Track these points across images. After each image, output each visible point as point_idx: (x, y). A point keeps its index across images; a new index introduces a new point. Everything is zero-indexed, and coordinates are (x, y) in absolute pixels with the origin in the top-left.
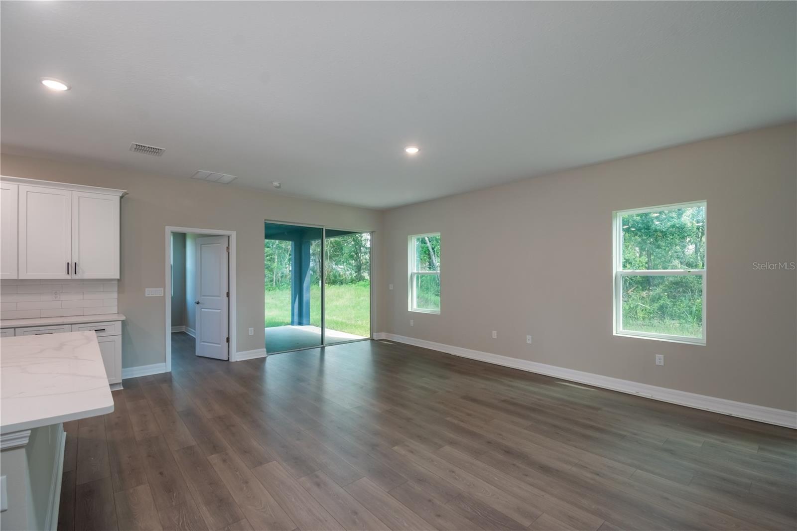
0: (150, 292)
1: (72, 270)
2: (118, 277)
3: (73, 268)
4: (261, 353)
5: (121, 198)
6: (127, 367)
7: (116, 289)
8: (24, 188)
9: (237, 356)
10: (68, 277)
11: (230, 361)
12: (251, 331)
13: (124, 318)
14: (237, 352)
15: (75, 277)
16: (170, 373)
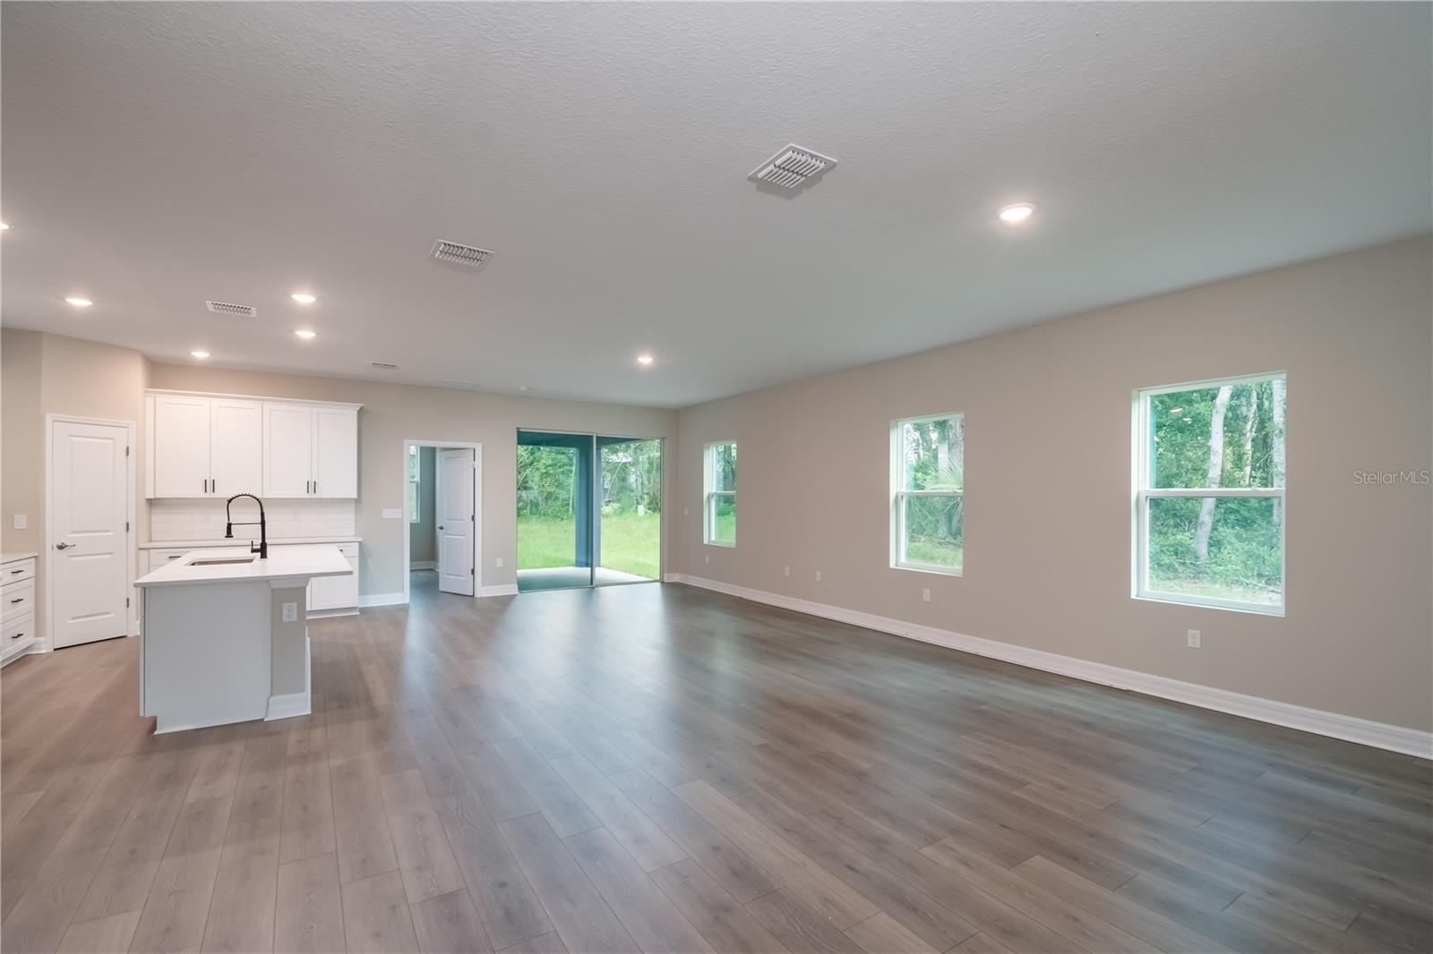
0: (388, 513)
1: (311, 489)
2: (355, 496)
3: (312, 486)
4: (512, 589)
5: (358, 411)
6: (363, 595)
7: (353, 509)
8: (268, 406)
9: (483, 592)
10: (308, 496)
11: (477, 596)
12: (499, 562)
13: (360, 539)
14: (482, 586)
15: (314, 496)
16: (408, 604)
